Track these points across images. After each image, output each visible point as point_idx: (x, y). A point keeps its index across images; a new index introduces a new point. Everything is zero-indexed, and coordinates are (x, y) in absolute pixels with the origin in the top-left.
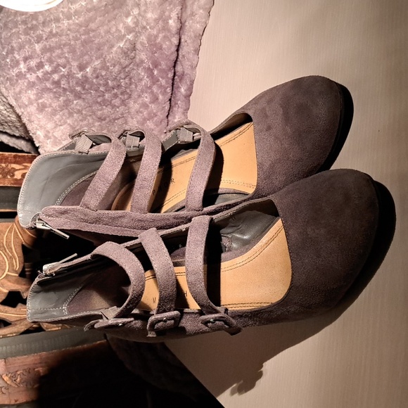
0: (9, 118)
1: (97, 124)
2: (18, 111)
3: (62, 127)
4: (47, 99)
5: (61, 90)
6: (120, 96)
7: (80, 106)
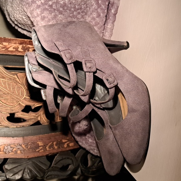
0: (27, 23)
2: (32, 19)
4: (46, 14)
5: (53, 10)
6: (81, 14)
7: (62, 18)
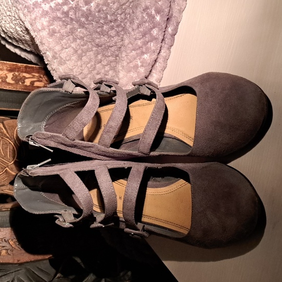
0: (23, 38)
1: (94, 49)
2: (32, 34)
3: (67, 50)
4: (56, 26)
5: (69, 20)
6: (116, 28)
7: (83, 33)
